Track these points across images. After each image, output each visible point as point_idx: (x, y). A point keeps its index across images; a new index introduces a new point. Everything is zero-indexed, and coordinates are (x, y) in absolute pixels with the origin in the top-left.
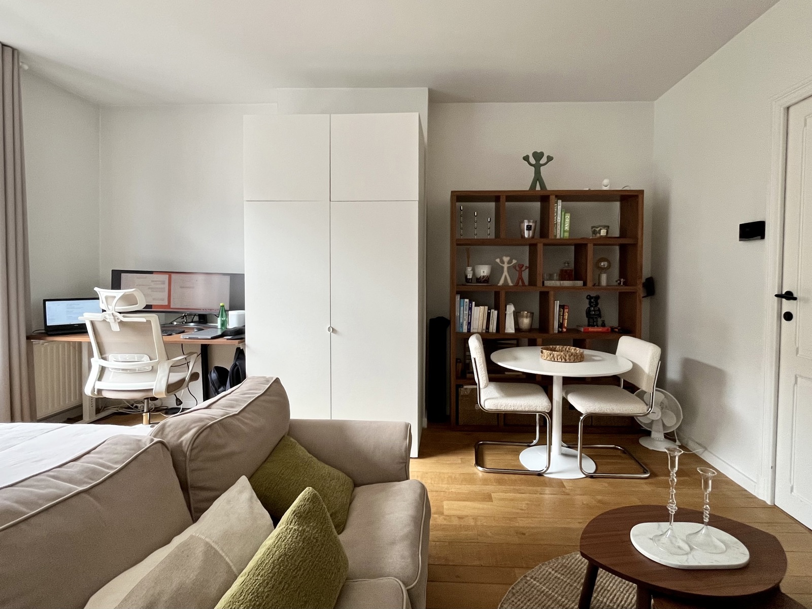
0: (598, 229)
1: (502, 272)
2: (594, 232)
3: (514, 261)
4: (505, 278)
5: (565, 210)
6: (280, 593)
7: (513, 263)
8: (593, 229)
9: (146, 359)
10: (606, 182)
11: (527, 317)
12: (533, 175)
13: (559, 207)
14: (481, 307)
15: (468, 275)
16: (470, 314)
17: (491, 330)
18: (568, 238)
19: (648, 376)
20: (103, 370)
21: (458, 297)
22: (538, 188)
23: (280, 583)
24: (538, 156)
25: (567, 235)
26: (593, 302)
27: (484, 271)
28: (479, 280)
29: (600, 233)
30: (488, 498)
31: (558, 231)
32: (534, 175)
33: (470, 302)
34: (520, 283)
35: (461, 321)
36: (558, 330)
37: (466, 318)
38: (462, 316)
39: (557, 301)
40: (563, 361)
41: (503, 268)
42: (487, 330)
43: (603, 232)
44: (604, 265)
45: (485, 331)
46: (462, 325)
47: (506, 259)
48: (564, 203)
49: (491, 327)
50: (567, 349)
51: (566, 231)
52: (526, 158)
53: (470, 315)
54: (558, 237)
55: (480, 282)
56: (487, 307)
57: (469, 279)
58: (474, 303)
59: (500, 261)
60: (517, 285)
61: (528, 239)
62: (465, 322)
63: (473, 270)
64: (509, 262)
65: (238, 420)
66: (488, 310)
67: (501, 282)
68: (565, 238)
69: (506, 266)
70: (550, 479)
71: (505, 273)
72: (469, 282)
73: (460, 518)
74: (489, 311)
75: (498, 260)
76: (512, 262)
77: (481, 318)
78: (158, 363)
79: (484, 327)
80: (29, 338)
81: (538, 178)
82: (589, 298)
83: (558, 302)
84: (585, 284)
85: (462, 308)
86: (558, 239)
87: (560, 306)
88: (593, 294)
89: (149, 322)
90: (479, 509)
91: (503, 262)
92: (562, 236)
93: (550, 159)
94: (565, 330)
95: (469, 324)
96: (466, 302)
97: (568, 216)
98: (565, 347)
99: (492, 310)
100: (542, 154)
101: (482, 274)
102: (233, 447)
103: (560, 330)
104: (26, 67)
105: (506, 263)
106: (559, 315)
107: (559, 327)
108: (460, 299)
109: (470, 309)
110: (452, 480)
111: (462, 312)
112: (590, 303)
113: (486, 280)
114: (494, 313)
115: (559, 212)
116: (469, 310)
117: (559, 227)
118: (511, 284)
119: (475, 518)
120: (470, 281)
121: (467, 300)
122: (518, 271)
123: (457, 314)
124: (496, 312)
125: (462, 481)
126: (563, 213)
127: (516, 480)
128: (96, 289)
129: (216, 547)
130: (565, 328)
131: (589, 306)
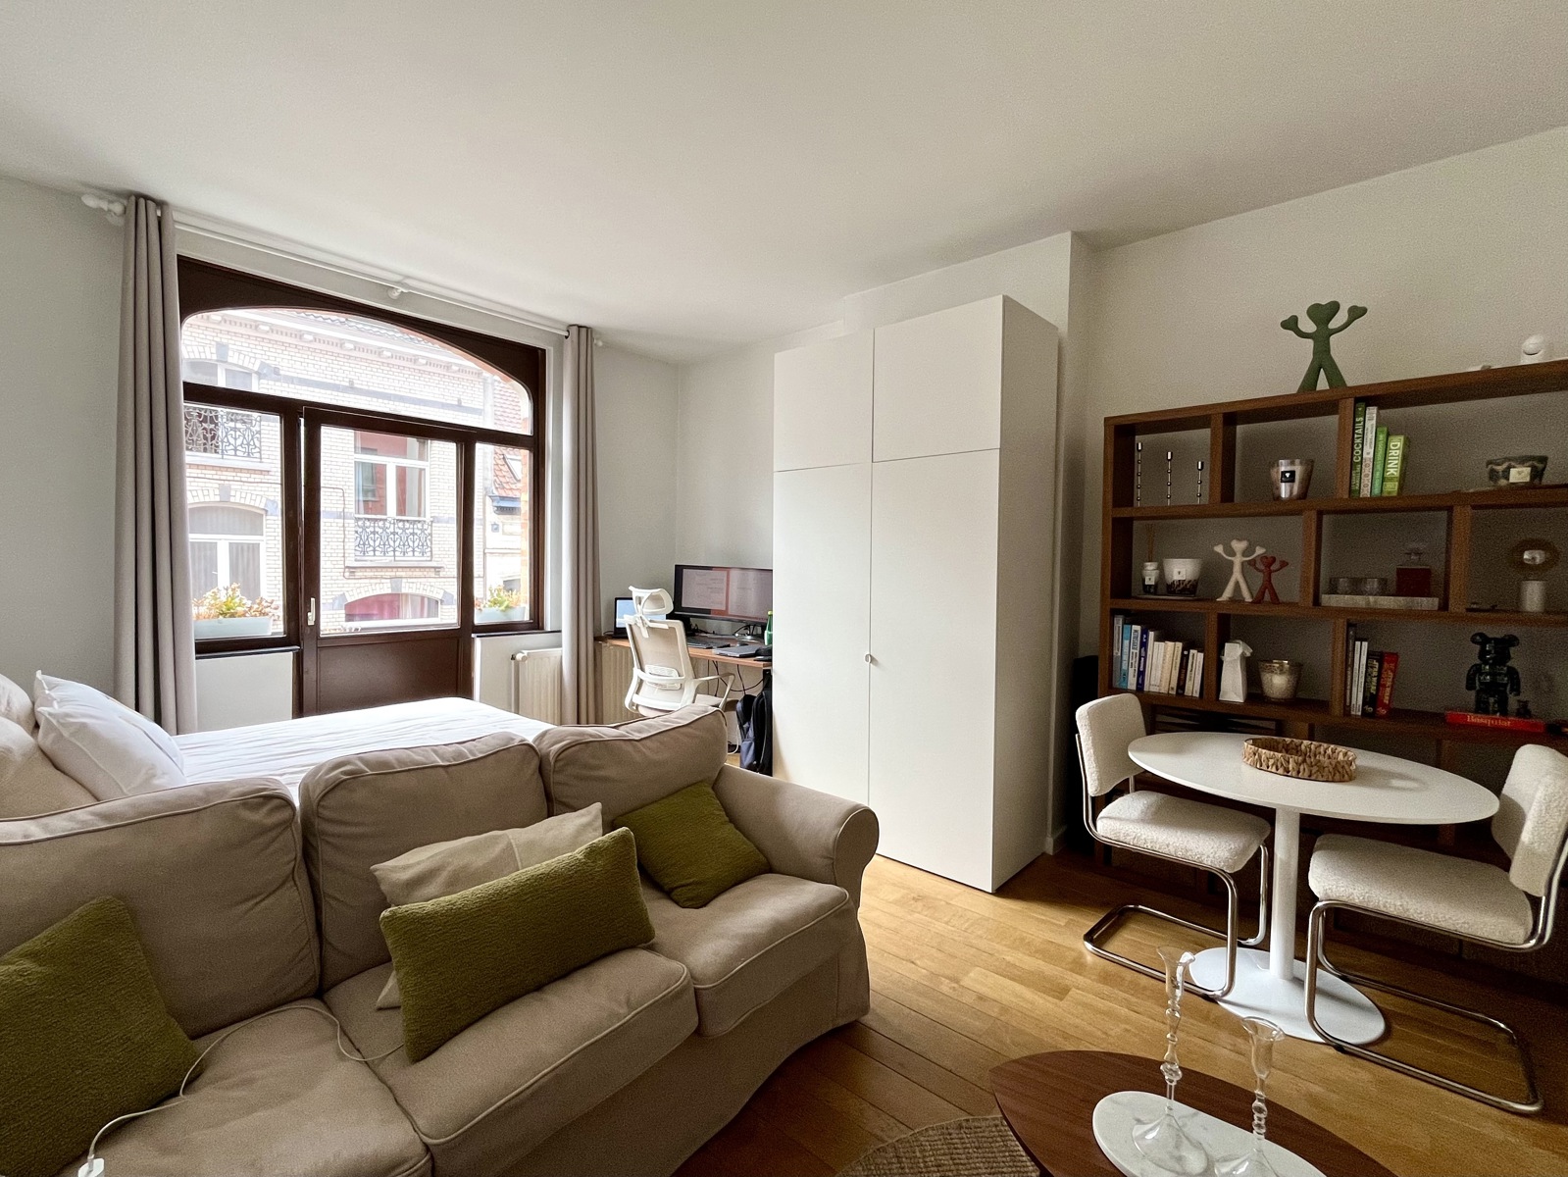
0: (1500, 468)
1: (1231, 573)
2: (1493, 475)
3: (1259, 551)
4: (1237, 585)
5: (1388, 429)
6: (520, 902)
7: (1255, 555)
8: (1490, 466)
9: (675, 673)
10: (1531, 343)
11: (1282, 671)
12: (1310, 357)
13: (1371, 424)
14: (1170, 644)
15: (1147, 579)
16: (1143, 655)
17: (1188, 691)
18: (1395, 494)
19: (1530, 852)
20: (641, 682)
21: (1119, 621)
22: (1323, 384)
23: (526, 894)
24: (1323, 314)
25: (1392, 487)
26: (1489, 652)
27: (1181, 570)
28: (1172, 589)
29: (1507, 478)
30: (1061, 992)
31: (1366, 481)
32: (1312, 356)
33: (1144, 632)
34: (1267, 597)
35: (1124, 667)
36: (1363, 710)
37: (1135, 661)
38: (1125, 657)
39: (1362, 640)
40: (1281, 771)
41: (1232, 563)
42: (1180, 691)
43: (1519, 475)
44: (1534, 559)
45: (1174, 693)
46: (1125, 675)
47: (1239, 546)
48: (1387, 413)
49: (1188, 685)
50: (1329, 751)
51: (1391, 479)
52: (1291, 324)
53: (1143, 657)
54: (1365, 492)
55: (1173, 593)
56: (1179, 645)
57: (1150, 586)
58: (1152, 634)
59: (1225, 551)
60: (1258, 600)
61: (1290, 499)
62: (1131, 671)
63: (1161, 568)
64: (1245, 553)
65: (634, 747)
66: (1183, 650)
67: (1227, 594)
68: (1385, 494)
69: (1237, 561)
70: (1229, 1014)
71: (1237, 575)
72: (1149, 593)
73: (981, 998)
74: (1186, 653)
75: (1219, 549)
76: (1254, 552)
77: (1168, 665)
78: (685, 680)
79: (1174, 684)
80: (596, 639)
81: (1323, 360)
82: (1482, 640)
83: (1365, 644)
84: (1444, 606)
85: (1126, 642)
86: (1365, 499)
87: (1370, 655)
88: (1495, 632)
89: (672, 629)
90: (1024, 999)
91: (1233, 554)
92: (1377, 491)
93: (1357, 313)
94: (1383, 712)
95: (1141, 674)
96: (1136, 631)
97: (1397, 445)
98: (1325, 745)
99: (1192, 651)
100: (1334, 307)
101: (1176, 577)
102: (611, 772)
103: (1370, 709)
104: (600, 344)
105: (1239, 555)
106: (1367, 675)
107: (1365, 702)
108: (1124, 623)
109: (1144, 645)
110: (1022, 944)
111: (1126, 650)
112: (1482, 654)
113: (1188, 589)
114: (1197, 658)
115: (1370, 436)
116: (1141, 648)
117: (1367, 470)
118: (1248, 599)
119: (1005, 1009)
120: (1152, 590)
121: (1137, 628)
122: (1260, 571)
123: (1117, 653)
124: (1201, 656)
125: (1036, 952)
126: (1382, 437)
127: (1145, 988)
128: (631, 588)
129: (516, 850)
130: (1384, 706)
131: (1478, 662)
